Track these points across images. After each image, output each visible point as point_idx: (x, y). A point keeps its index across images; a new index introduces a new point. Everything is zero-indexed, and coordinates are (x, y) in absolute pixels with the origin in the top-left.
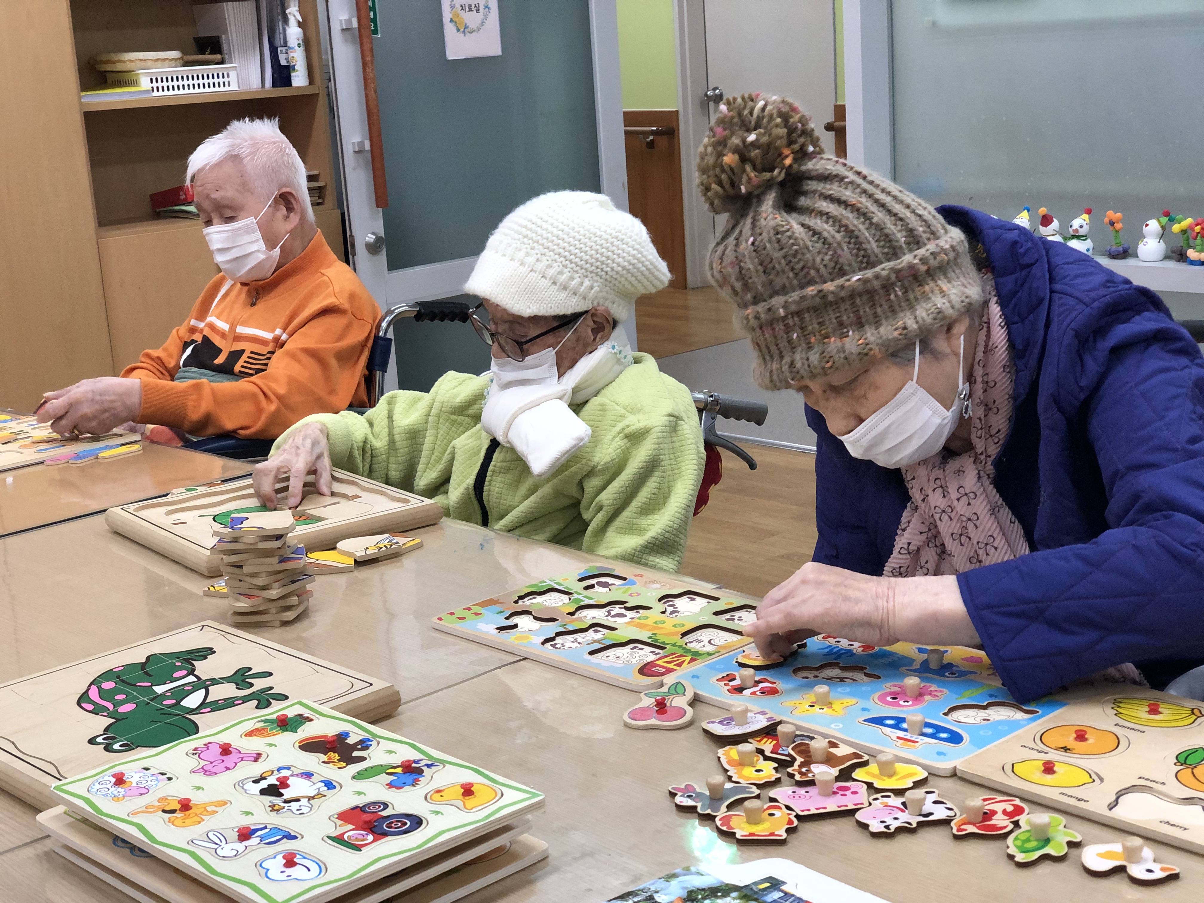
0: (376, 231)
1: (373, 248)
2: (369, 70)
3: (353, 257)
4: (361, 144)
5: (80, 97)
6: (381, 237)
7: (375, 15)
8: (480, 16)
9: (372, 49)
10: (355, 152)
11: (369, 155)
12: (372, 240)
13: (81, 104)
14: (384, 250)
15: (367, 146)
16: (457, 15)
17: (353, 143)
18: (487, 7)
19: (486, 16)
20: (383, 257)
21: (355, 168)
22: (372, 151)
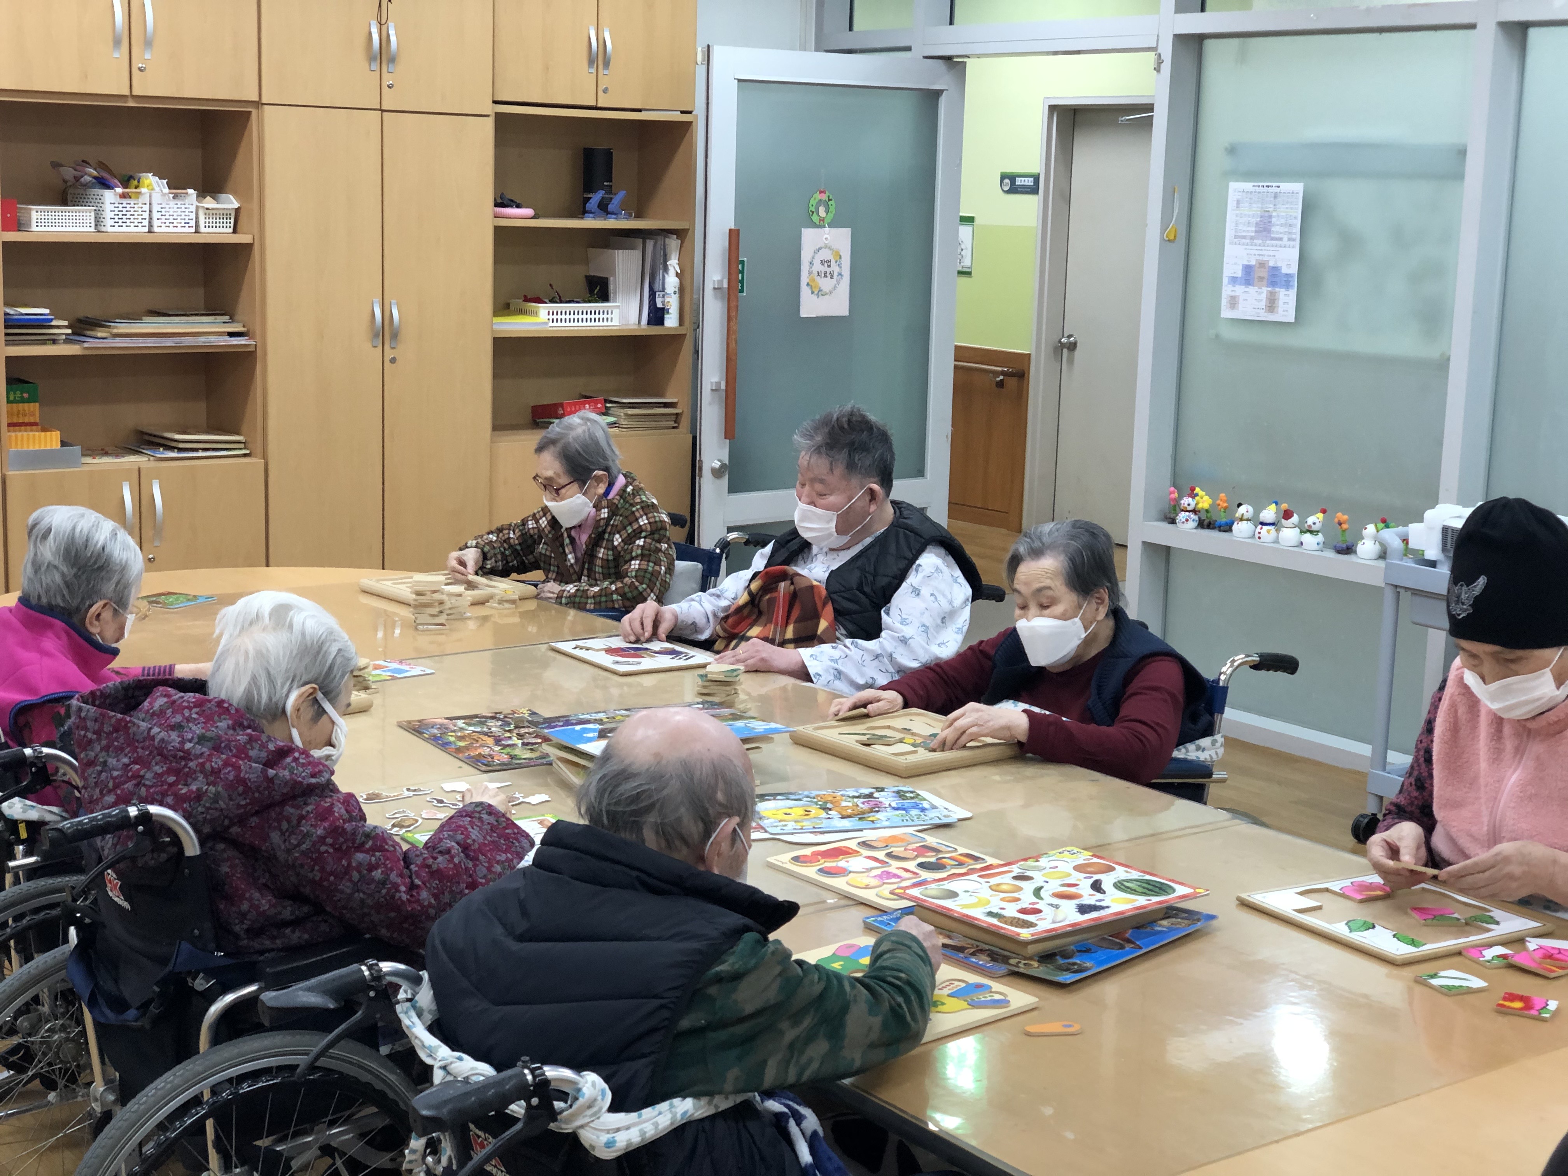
0: (722, 458)
1: (717, 473)
2: (732, 324)
3: (700, 479)
4: (718, 384)
5: (492, 324)
6: (726, 464)
7: (743, 277)
8: (834, 281)
9: (737, 306)
10: (712, 390)
11: (724, 395)
12: (717, 466)
13: (493, 331)
14: (727, 476)
15: (723, 386)
16: (814, 280)
17: (712, 383)
18: (840, 274)
19: (838, 282)
20: (725, 480)
21: (710, 404)
22: (726, 390)
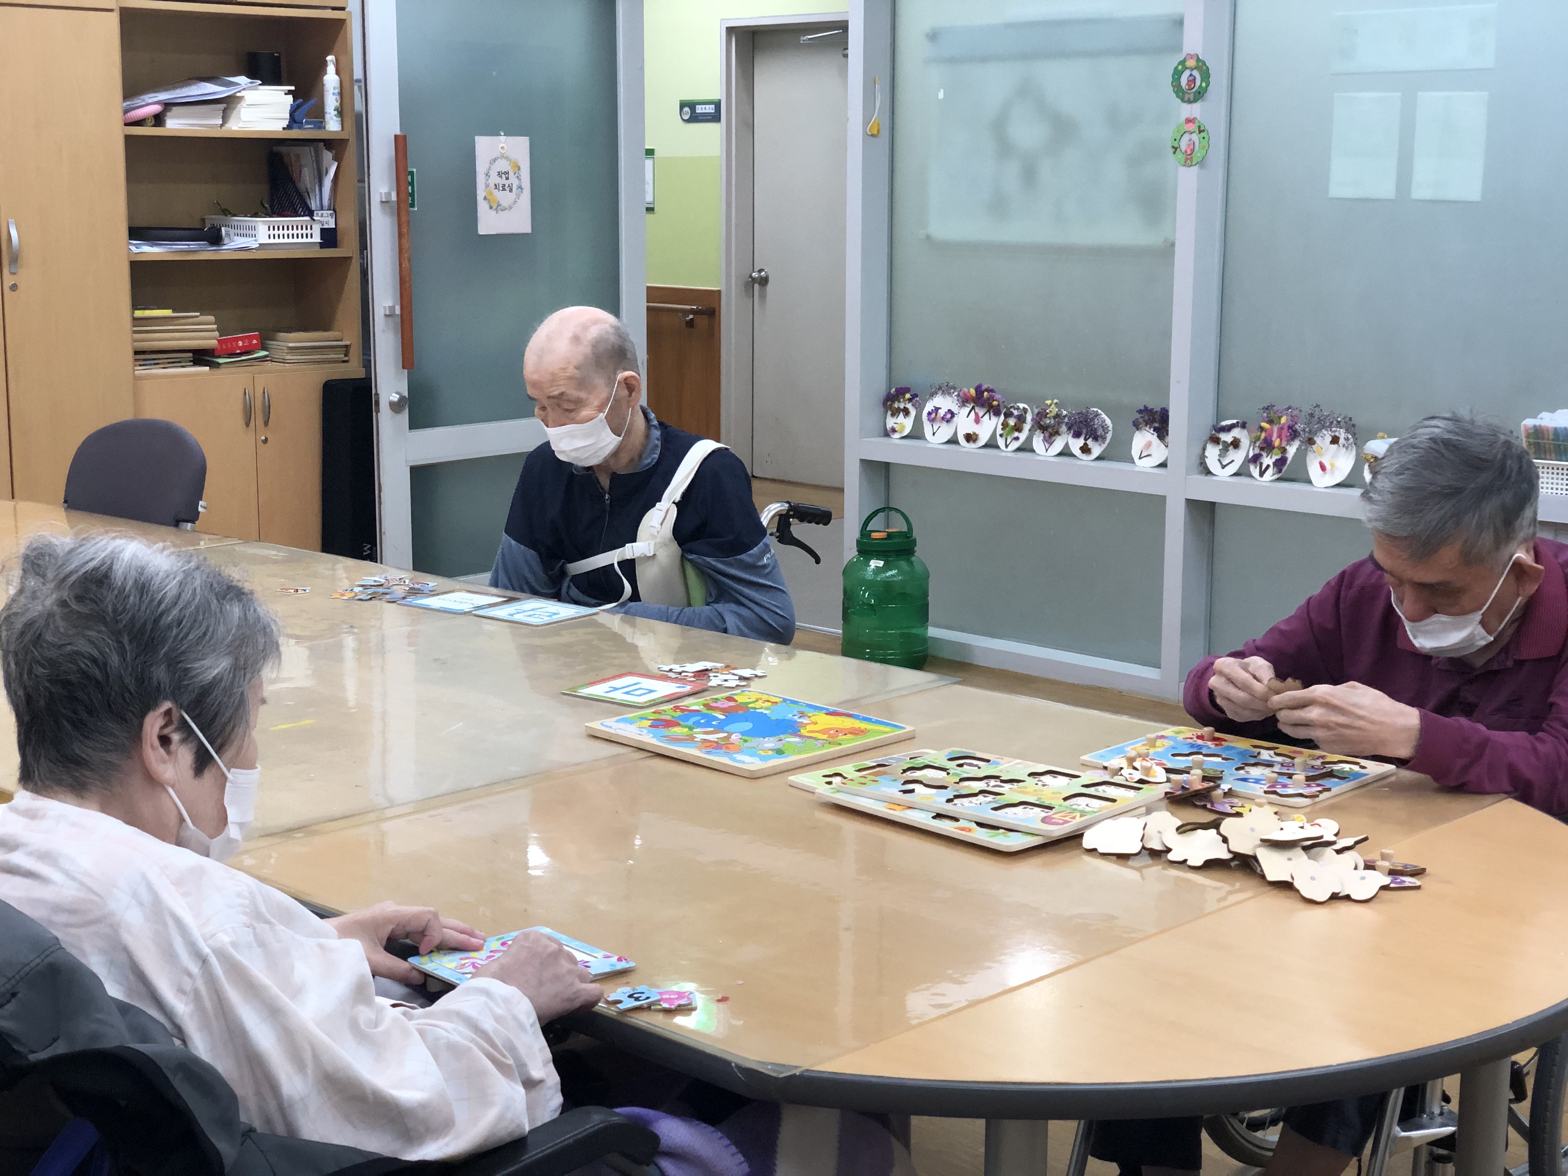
0: (401, 391)
1: (396, 407)
2: (404, 241)
3: (377, 414)
4: (392, 308)
5: (129, 246)
6: (405, 397)
7: (413, 190)
8: (513, 196)
9: (409, 222)
10: (386, 315)
11: (399, 320)
12: (396, 400)
13: (129, 255)
14: (407, 411)
15: (398, 311)
16: (491, 194)
17: (385, 308)
18: (520, 187)
19: (518, 196)
20: (405, 416)
21: (383, 331)
22: (402, 315)
